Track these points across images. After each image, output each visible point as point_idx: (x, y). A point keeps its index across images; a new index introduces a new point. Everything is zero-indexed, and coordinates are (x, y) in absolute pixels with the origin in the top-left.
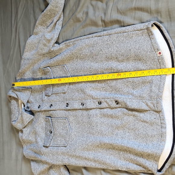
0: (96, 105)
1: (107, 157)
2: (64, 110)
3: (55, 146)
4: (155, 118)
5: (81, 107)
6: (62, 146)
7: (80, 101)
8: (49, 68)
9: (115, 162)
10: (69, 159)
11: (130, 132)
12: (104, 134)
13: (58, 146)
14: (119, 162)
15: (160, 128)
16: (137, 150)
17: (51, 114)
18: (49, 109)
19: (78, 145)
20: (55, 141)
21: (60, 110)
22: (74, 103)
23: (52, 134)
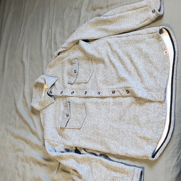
0: (110, 94)
1: (112, 142)
2: (83, 97)
3: (71, 128)
4: (158, 107)
5: (97, 95)
6: (77, 128)
7: (97, 90)
8: (76, 60)
9: (118, 147)
10: (79, 141)
13: (73, 128)
14: (121, 148)
15: (161, 116)
18: (71, 95)
19: (90, 128)
20: (71, 123)
22: (92, 92)
23: (69, 117)
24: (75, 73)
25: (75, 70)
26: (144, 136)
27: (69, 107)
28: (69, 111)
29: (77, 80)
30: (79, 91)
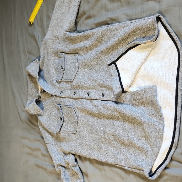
0: (99, 96)
1: (109, 149)
2: (72, 98)
3: (66, 132)
4: (153, 114)
5: (86, 96)
6: (72, 132)
7: (86, 91)
8: (63, 54)
9: (116, 155)
10: (76, 147)
11: (129, 124)
12: (107, 124)
13: (68, 132)
14: (119, 156)
15: (158, 125)
16: (137, 144)
17: (61, 102)
19: (85, 133)
20: (66, 127)
21: (69, 98)
22: (81, 92)
23: (62, 121)
24: (62, 69)
25: (62, 66)
26: (143, 147)
27: (61, 110)
28: (62, 115)
29: (64, 78)
30: (67, 90)
